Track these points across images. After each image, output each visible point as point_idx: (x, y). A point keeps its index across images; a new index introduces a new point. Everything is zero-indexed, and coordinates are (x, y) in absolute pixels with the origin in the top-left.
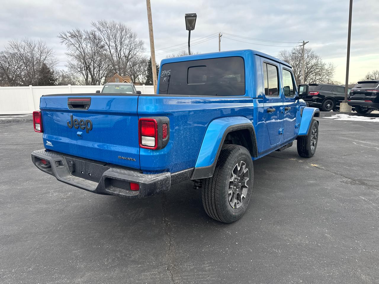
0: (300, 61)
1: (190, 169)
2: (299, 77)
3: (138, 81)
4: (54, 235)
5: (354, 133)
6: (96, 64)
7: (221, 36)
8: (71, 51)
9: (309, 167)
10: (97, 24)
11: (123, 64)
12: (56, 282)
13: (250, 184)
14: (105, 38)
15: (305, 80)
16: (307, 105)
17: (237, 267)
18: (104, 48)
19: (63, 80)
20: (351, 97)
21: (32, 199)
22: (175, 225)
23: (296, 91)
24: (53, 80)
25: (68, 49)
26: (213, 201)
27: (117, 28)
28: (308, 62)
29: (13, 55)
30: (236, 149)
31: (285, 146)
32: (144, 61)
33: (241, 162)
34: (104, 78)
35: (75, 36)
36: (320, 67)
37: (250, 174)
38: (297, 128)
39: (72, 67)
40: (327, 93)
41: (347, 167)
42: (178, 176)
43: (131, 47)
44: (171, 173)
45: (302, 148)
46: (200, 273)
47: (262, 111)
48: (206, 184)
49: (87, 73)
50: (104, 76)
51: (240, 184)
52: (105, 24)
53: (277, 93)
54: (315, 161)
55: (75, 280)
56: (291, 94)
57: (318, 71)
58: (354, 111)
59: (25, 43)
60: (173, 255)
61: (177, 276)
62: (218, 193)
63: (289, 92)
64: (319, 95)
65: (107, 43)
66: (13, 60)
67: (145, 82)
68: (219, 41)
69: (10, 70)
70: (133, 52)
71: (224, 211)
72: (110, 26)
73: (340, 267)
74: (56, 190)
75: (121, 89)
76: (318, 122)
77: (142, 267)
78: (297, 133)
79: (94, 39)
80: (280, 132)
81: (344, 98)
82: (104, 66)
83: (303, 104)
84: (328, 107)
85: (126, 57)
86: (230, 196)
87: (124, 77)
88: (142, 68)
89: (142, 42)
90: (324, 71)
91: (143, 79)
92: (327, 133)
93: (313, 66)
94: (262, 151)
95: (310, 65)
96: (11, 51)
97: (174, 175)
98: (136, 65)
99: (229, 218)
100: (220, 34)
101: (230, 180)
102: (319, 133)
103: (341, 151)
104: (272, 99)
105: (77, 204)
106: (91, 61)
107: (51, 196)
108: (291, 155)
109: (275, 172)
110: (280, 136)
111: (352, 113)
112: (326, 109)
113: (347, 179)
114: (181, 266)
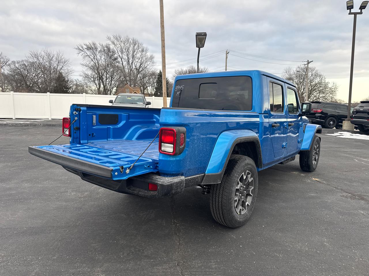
0: (304, 79)
1: (201, 175)
2: (303, 94)
3: (147, 92)
4: (74, 229)
5: (356, 150)
6: (109, 75)
7: (228, 53)
8: (86, 62)
9: (311, 180)
10: (112, 38)
11: (134, 76)
12: (78, 270)
13: (255, 192)
14: (118, 51)
15: (309, 97)
16: (310, 122)
17: (241, 267)
18: (117, 60)
19: (76, 88)
20: (353, 116)
21: (52, 197)
22: (183, 227)
23: (299, 108)
24: (67, 88)
25: (83, 60)
26: (220, 206)
27: (130, 42)
28: (312, 80)
29: (32, 64)
30: (243, 159)
31: (288, 159)
32: (153, 74)
33: (246, 171)
34: (115, 88)
35: (90, 48)
36: (324, 85)
37: (255, 184)
38: (300, 143)
39: (86, 76)
40: (330, 111)
41: (348, 183)
42: (190, 180)
43: (143, 61)
44: (185, 177)
45: (304, 162)
46: (207, 270)
47: (267, 125)
48: (214, 189)
49: (100, 82)
50: (115, 86)
51: (245, 192)
52: (119, 38)
53: (281, 109)
54: (316, 175)
55: (95, 269)
56: (294, 111)
57: (322, 89)
58: (357, 129)
59: (44, 53)
60: (182, 253)
61: (186, 272)
62: (225, 199)
63: (293, 109)
64: (322, 113)
65: (119, 56)
66: (32, 68)
67: (153, 93)
68: (225, 58)
69: (28, 77)
70: (144, 65)
71: (230, 215)
72: (124, 40)
73: (337, 273)
74: (74, 190)
75: (132, 99)
76: (320, 138)
77: (154, 262)
78: (300, 148)
79: (108, 51)
80: (283, 145)
81: (347, 116)
82: (116, 77)
83: (306, 120)
84: (331, 124)
85: (137, 69)
86: (236, 202)
87: (134, 88)
88: (151, 80)
89: (153, 56)
90: (328, 90)
91: (152, 91)
92: (329, 150)
93: (316, 84)
94: (267, 162)
95: (314, 83)
96: (31, 60)
97: (187, 179)
98: (146, 77)
99: (234, 223)
100: (227, 51)
101: (237, 188)
102: (321, 149)
103: (343, 167)
104: (277, 115)
105: (94, 203)
106: (104, 72)
107: (70, 195)
108: (293, 169)
109: (278, 184)
110: (283, 149)
111: (355, 131)
112: (329, 126)
113: (347, 194)
114: (189, 263)
